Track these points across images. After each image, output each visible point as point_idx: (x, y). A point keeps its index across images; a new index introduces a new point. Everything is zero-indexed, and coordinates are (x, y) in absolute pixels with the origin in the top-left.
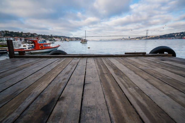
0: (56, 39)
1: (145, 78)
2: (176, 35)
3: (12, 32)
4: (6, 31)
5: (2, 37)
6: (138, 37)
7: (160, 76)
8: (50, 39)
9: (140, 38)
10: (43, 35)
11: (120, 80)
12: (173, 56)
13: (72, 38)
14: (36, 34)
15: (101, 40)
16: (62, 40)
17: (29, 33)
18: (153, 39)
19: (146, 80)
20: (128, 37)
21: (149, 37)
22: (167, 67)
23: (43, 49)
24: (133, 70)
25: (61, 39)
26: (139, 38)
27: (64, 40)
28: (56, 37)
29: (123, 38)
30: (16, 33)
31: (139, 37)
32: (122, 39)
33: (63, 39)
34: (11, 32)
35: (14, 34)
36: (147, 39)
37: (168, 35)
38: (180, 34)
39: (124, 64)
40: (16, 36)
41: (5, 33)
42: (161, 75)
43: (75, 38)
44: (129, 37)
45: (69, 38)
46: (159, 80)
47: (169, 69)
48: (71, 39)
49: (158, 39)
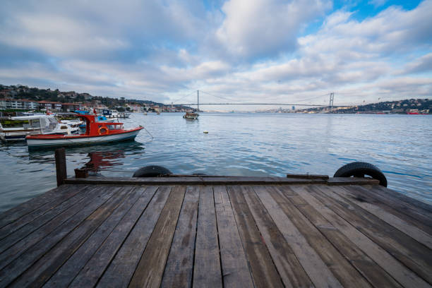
0: (132, 107)
1: (327, 258)
2: (393, 105)
3: (35, 90)
4: (21, 87)
5: (12, 99)
6: (312, 107)
7: (353, 254)
8: (119, 107)
9: (317, 110)
10: (103, 97)
11: (283, 264)
12: (380, 184)
13: (168, 105)
14: (88, 94)
15: (233, 112)
16: (145, 109)
17: (74, 92)
18: (345, 113)
19: (328, 265)
20: (290, 107)
21: (335, 109)
22: (367, 223)
23: (106, 135)
24: (304, 231)
25: (143, 108)
26: (315, 110)
27: (150, 109)
28: (133, 102)
29: (281, 110)
30: (43, 91)
31: (315, 107)
32: (277, 112)
33: (147, 108)
34: (31, 89)
35: (38, 95)
36: (332, 113)
37: (376, 104)
38: (402, 104)
39: (287, 211)
40: (43, 98)
41: (18, 91)
42: (354, 250)
43: (174, 106)
44: (293, 108)
45: (161, 105)
46: (350, 266)
47: (370, 232)
48: (166, 109)
49: (354, 113)
